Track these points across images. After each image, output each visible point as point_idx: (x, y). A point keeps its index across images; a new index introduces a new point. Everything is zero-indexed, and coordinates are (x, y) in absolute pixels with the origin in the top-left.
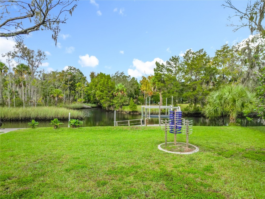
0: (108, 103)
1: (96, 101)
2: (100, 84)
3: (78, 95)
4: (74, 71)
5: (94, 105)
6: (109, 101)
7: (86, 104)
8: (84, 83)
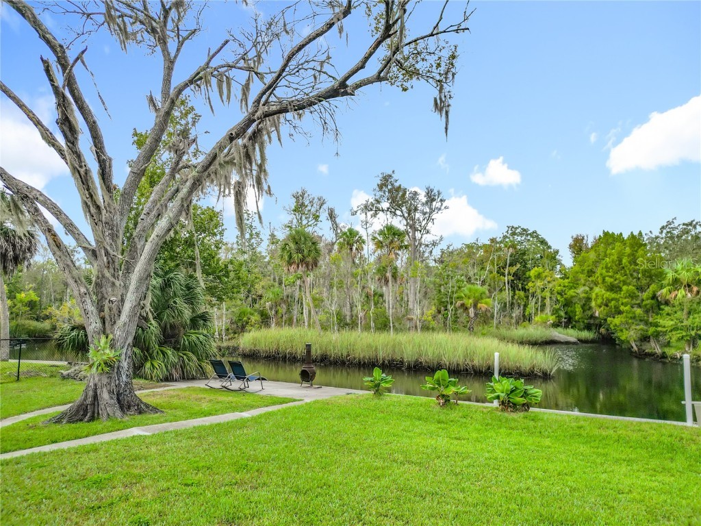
0: (638, 327)
1: (592, 321)
2: (606, 267)
3: (536, 303)
4: (523, 238)
5: (586, 334)
6: (641, 320)
7: (560, 329)
8: (553, 268)
